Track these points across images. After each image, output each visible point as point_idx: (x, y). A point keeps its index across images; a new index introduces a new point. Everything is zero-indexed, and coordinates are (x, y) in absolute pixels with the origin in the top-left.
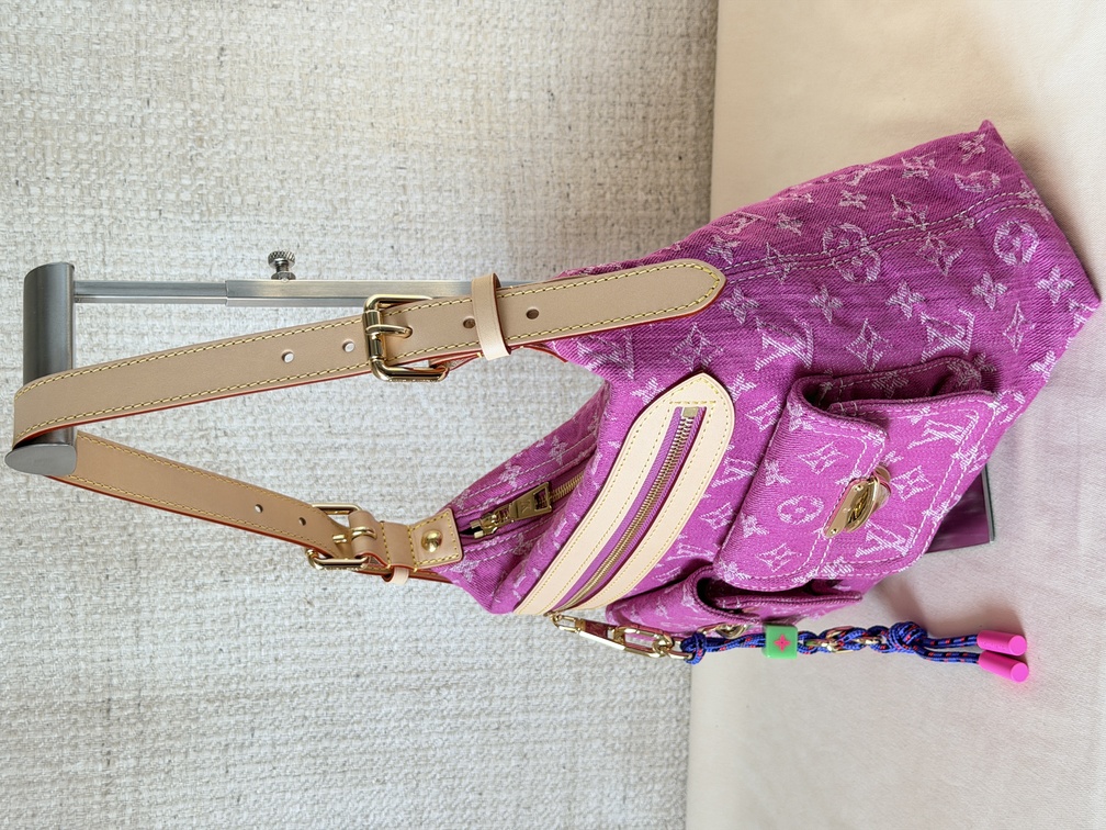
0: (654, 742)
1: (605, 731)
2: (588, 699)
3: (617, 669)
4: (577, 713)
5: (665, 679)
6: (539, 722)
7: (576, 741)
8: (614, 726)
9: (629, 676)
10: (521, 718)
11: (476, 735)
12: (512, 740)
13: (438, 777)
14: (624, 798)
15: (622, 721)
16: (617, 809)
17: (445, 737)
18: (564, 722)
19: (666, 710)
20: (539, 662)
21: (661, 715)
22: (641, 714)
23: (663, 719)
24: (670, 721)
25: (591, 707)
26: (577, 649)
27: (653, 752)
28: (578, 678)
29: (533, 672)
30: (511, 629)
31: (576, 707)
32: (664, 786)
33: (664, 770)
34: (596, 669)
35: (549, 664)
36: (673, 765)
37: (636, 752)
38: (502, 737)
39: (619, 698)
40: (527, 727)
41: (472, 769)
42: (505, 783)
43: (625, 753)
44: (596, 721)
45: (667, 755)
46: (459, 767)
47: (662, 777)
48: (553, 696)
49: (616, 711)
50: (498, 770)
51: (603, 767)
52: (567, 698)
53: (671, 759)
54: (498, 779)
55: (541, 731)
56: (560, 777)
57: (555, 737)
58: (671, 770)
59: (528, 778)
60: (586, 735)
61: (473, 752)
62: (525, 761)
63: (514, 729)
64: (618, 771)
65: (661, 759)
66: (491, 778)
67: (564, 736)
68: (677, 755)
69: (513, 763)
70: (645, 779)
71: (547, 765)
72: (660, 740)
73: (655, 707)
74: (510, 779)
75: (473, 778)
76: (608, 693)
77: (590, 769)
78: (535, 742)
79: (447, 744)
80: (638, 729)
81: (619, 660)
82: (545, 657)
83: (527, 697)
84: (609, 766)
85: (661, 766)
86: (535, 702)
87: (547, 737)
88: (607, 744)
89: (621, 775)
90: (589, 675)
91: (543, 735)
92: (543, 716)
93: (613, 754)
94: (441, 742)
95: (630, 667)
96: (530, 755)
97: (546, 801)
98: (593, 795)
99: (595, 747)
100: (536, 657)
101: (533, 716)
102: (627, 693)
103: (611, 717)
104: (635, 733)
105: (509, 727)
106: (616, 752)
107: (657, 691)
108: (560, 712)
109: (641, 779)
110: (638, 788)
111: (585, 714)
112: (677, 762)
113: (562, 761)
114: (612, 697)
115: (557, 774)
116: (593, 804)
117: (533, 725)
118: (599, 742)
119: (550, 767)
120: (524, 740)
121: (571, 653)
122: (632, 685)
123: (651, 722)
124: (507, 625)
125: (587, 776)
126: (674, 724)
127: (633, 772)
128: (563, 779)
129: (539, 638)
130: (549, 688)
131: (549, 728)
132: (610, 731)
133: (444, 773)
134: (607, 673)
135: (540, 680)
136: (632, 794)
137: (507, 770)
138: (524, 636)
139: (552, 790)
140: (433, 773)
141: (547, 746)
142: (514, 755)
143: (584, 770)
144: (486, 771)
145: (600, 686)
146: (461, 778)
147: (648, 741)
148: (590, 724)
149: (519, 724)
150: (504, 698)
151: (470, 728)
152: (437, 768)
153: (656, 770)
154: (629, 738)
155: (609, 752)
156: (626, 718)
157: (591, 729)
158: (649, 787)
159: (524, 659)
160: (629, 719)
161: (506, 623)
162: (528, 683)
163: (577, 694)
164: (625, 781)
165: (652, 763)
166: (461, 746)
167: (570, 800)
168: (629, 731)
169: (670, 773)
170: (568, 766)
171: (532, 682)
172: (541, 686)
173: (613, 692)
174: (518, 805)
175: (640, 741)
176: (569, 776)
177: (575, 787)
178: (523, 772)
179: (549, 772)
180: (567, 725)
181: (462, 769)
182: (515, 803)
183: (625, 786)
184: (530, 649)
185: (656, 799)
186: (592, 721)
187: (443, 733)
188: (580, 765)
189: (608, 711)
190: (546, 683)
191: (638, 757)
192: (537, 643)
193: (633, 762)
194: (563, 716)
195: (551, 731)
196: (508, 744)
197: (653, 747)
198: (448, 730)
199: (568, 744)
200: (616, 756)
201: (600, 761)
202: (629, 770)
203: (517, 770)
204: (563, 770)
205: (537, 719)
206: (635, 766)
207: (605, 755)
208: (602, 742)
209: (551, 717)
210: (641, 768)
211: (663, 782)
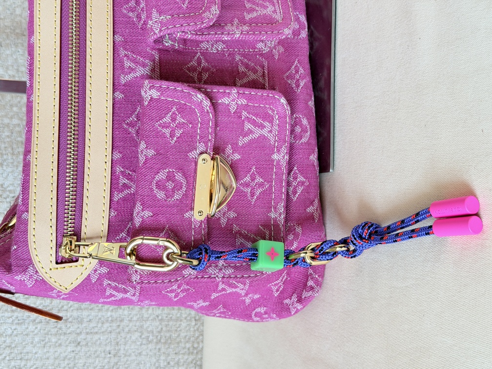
0: (179, 335)
1: (142, 327)
7: (119, 333)
8: (148, 323)
10: (75, 314)
11: (39, 326)
12: (69, 331)
13: (8, 358)
15: (154, 319)
17: (13, 327)
18: (110, 319)
21: (184, 316)
22: (169, 314)
23: (186, 318)
24: (190, 320)
27: (178, 343)
33: (186, 357)
36: (192, 353)
37: (165, 343)
38: (60, 329)
40: (81, 322)
41: (36, 353)
43: (157, 343)
44: (135, 318)
45: (188, 345)
46: (25, 351)
47: (185, 362)
50: (57, 354)
51: (140, 354)
53: (191, 349)
54: (57, 362)
55: (92, 325)
56: (106, 361)
57: (103, 330)
58: (191, 358)
59: (81, 361)
60: (127, 329)
61: (37, 339)
62: (79, 348)
63: (71, 322)
64: (151, 356)
65: (184, 348)
66: (51, 361)
67: (110, 329)
68: (196, 345)
69: (69, 349)
70: (172, 363)
71: (96, 351)
72: (183, 335)
74: (66, 362)
75: (37, 360)
77: (130, 356)
78: (87, 333)
79: (15, 332)
80: (166, 326)
84: (144, 353)
85: (184, 354)
87: (96, 330)
88: (143, 336)
89: (154, 360)
91: (93, 327)
92: (93, 314)
93: (148, 344)
94: (9, 332)
96: (84, 343)
99: (134, 338)
103: (146, 316)
104: (164, 329)
106: (150, 342)
109: (169, 363)
112: (195, 352)
113: (108, 348)
115: (105, 358)
117: (85, 320)
118: (137, 334)
119: (98, 353)
120: (78, 331)
125: (127, 360)
126: (193, 323)
127: (162, 358)
128: (109, 362)
131: (98, 322)
132: (145, 327)
133: (13, 355)
137: (64, 355)
140: (4, 355)
141: (96, 337)
142: (70, 343)
143: (125, 355)
144: (48, 355)
146: (27, 360)
147: (174, 335)
148: (130, 321)
151: (35, 320)
152: (7, 351)
153: (180, 357)
154: (160, 332)
155: (144, 342)
156: (158, 316)
157: (131, 324)
160: (160, 317)
164: (157, 365)
165: (177, 351)
166: (27, 335)
168: (160, 327)
169: (190, 359)
170: (112, 352)
175: (168, 335)
176: (114, 360)
178: (77, 357)
179: (98, 356)
180: (112, 321)
181: (28, 353)
186: (132, 318)
187: (12, 323)
188: (122, 352)
191: (167, 346)
193: (163, 350)
195: (100, 325)
196: (65, 334)
197: (178, 340)
198: (16, 321)
199: (113, 335)
200: (150, 346)
201: (138, 349)
202: (160, 356)
203: (73, 355)
204: (109, 355)
205: (89, 316)
206: (164, 353)
207: (141, 345)
208: (139, 334)
209: (100, 314)
210: (169, 355)
211: (185, 366)
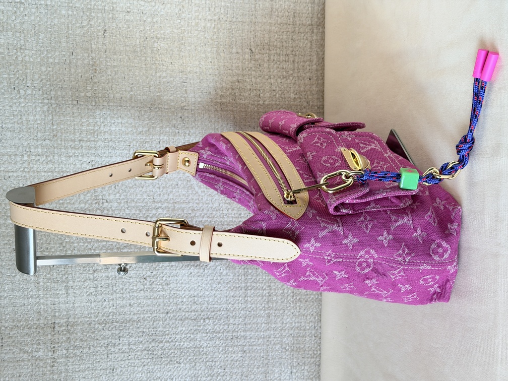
0: (305, 346)
1: (282, 341)
2: (273, 326)
3: (286, 312)
4: (268, 332)
5: (308, 317)
6: (251, 336)
7: (268, 345)
8: (286, 339)
9: (292, 315)
10: (242, 334)
11: (222, 341)
12: (239, 344)
13: (205, 361)
14: (291, 373)
15: (289, 336)
16: (288, 378)
17: (208, 342)
18: (263, 336)
19: (310, 331)
20: (250, 308)
21: (307, 334)
22: (298, 333)
23: (309, 335)
24: (312, 337)
25: (275, 329)
26: (268, 302)
27: (304, 351)
28: (269, 316)
29: (248, 312)
30: (237, 292)
31: (268, 329)
32: (310, 367)
33: (309, 360)
34: (276, 312)
35: (255, 309)
36: (313, 357)
37: (296, 351)
38: (234, 343)
39: (288, 325)
40: (246, 338)
41: (220, 357)
42: (236, 365)
43: (291, 351)
44: (277, 336)
45: (310, 352)
46: (214, 356)
47: (308, 363)
48: (257, 324)
49: (287, 331)
50: (232, 358)
51: (281, 358)
52: (263, 325)
53: (313, 355)
54: (233, 363)
55: (252, 340)
57: (258, 343)
58: (313, 360)
59: (246, 362)
60: (273, 343)
61: (221, 349)
62: (245, 354)
63: (240, 339)
64: (288, 359)
65: (308, 354)
66: (229, 362)
67: (262, 343)
68: (315, 353)
69: (239, 355)
70: (301, 364)
71: (255, 356)
72: (307, 346)
73: (304, 330)
74: (238, 363)
75: (221, 362)
76: (283, 323)
77: (275, 359)
78: (249, 345)
79: (208, 345)
80: (297, 340)
81: (287, 307)
82: (253, 306)
83: (245, 324)
84: (284, 357)
85: (308, 358)
86: (249, 326)
87: (255, 343)
88: (283, 347)
89: (289, 362)
90: (273, 314)
91: (253, 342)
92: (253, 333)
93: (286, 352)
94: (205, 345)
95: (292, 311)
96: (247, 351)
97: (255, 373)
98: (277, 371)
99: (277, 348)
100: (249, 305)
101: (248, 333)
102: (291, 323)
103: (284, 334)
104: (295, 342)
105: (237, 338)
107: (305, 322)
108: (261, 331)
109: (299, 364)
110: (298, 368)
111: (272, 332)
112: (315, 356)
113: (262, 355)
114: (284, 325)
115: (260, 360)
116: (276, 375)
117: (248, 337)
118: (279, 346)
119: (256, 357)
120: (244, 344)
121: (265, 304)
122: (294, 319)
123: (303, 337)
124: (235, 290)
125: (274, 362)
126: (314, 338)
127: (295, 360)
128: (262, 363)
129: (250, 297)
130: (255, 320)
131: (256, 338)
132: (284, 341)
133: (207, 359)
134: (282, 314)
135: (251, 316)
136: (295, 371)
137: (236, 358)
138: (243, 296)
139: (258, 368)
140: (203, 359)
141: (255, 347)
142: (240, 351)
143: (272, 359)
144: (227, 358)
145: (279, 320)
146: (215, 362)
147: (302, 346)
148: (274, 338)
149: (242, 337)
150: (235, 324)
151: (219, 338)
152: (204, 357)
153: (306, 360)
154: (293, 344)
155: (284, 351)
156: (291, 335)
157: (275, 340)
158: (303, 368)
159: (243, 307)
160: (293, 335)
161: (235, 289)
162: (245, 317)
163: (268, 323)
164: (291, 364)
165: (304, 356)
166: (215, 347)
167: (266, 373)
168: (293, 341)
169: (312, 361)
170: (265, 357)
171: (247, 317)
172: (252, 319)
173: (285, 322)
174: (242, 375)
175: (298, 346)
176: (266, 362)
177: (268, 367)
178: (244, 359)
179: (256, 359)
180: (264, 338)
181: (216, 357)
182: (240, 374)
183: (291, 367)
184: (246, 301)
185: (306, 374)
186: (275, 336)
187: (207, 340)
188: (270, 356)
189: (283, 331)
190: (254, 318)
191: (297, 353)
192: (249, 299)
193: (295, 356)
194: (262, 333)
195: (257, 340)
196: (237, 346)
197: (304, 349)
198: (209, 339)
199: (265, 347)
200: (287, 353)
201: (279, 355)
202: (293, 359)
203: (241, 358)
204: (263, 359)
205: (250, 335)
206: (296, 357)
207: (282, 352)
208: (280, 346)
209: (257, 334)
210: (299, 358)
211: (309, 365)
